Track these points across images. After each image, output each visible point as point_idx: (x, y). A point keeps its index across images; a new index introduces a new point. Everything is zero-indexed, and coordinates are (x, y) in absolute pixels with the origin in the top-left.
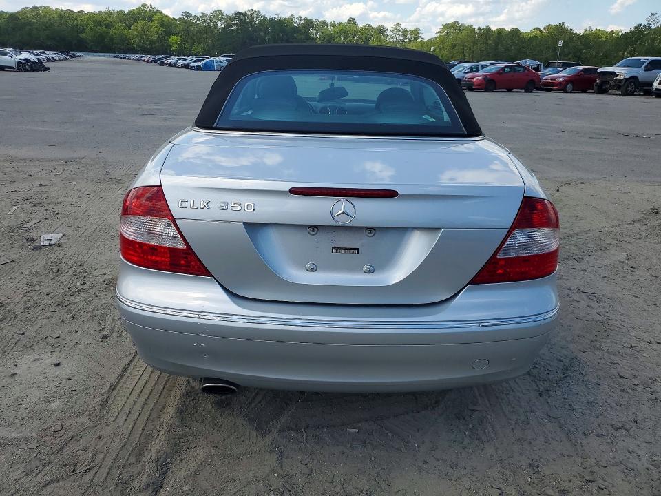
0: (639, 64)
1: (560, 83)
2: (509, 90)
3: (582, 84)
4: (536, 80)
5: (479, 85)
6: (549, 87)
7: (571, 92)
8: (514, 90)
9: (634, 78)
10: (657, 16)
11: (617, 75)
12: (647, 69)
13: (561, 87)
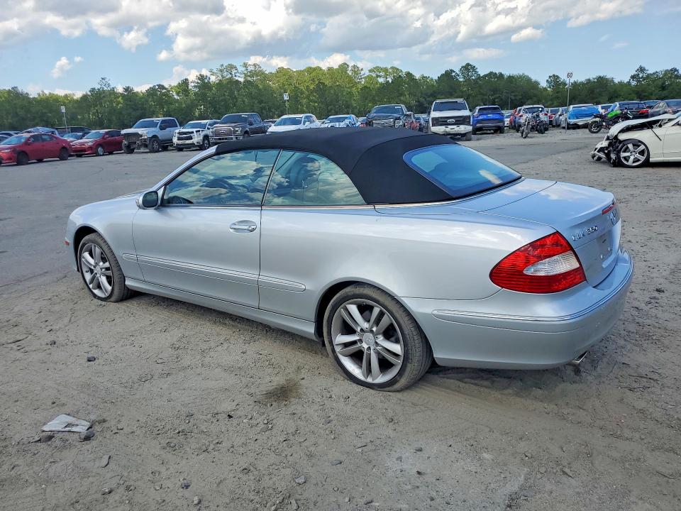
0: (153, 125)
1: (90, 148)
2: (40, 161)
3: (110, 146)
4: (68, 148)
5: (10, 159)
6: (80, 153)
7: (103, 155)
8: (45, 160)
9: (155, 136)
10: (107, 80)
11: (141, 136)
12: (162, 128)
13: (92, 151)
